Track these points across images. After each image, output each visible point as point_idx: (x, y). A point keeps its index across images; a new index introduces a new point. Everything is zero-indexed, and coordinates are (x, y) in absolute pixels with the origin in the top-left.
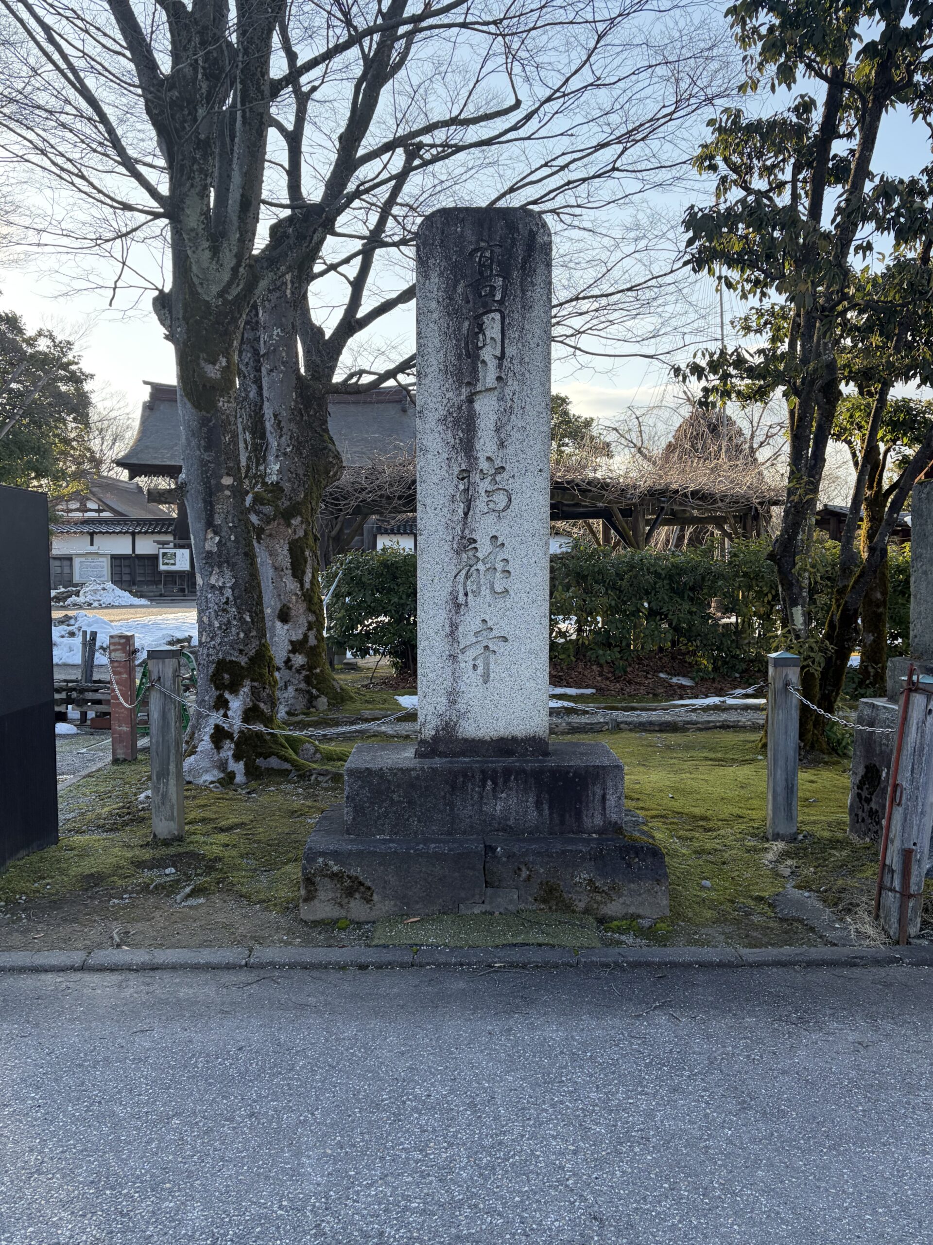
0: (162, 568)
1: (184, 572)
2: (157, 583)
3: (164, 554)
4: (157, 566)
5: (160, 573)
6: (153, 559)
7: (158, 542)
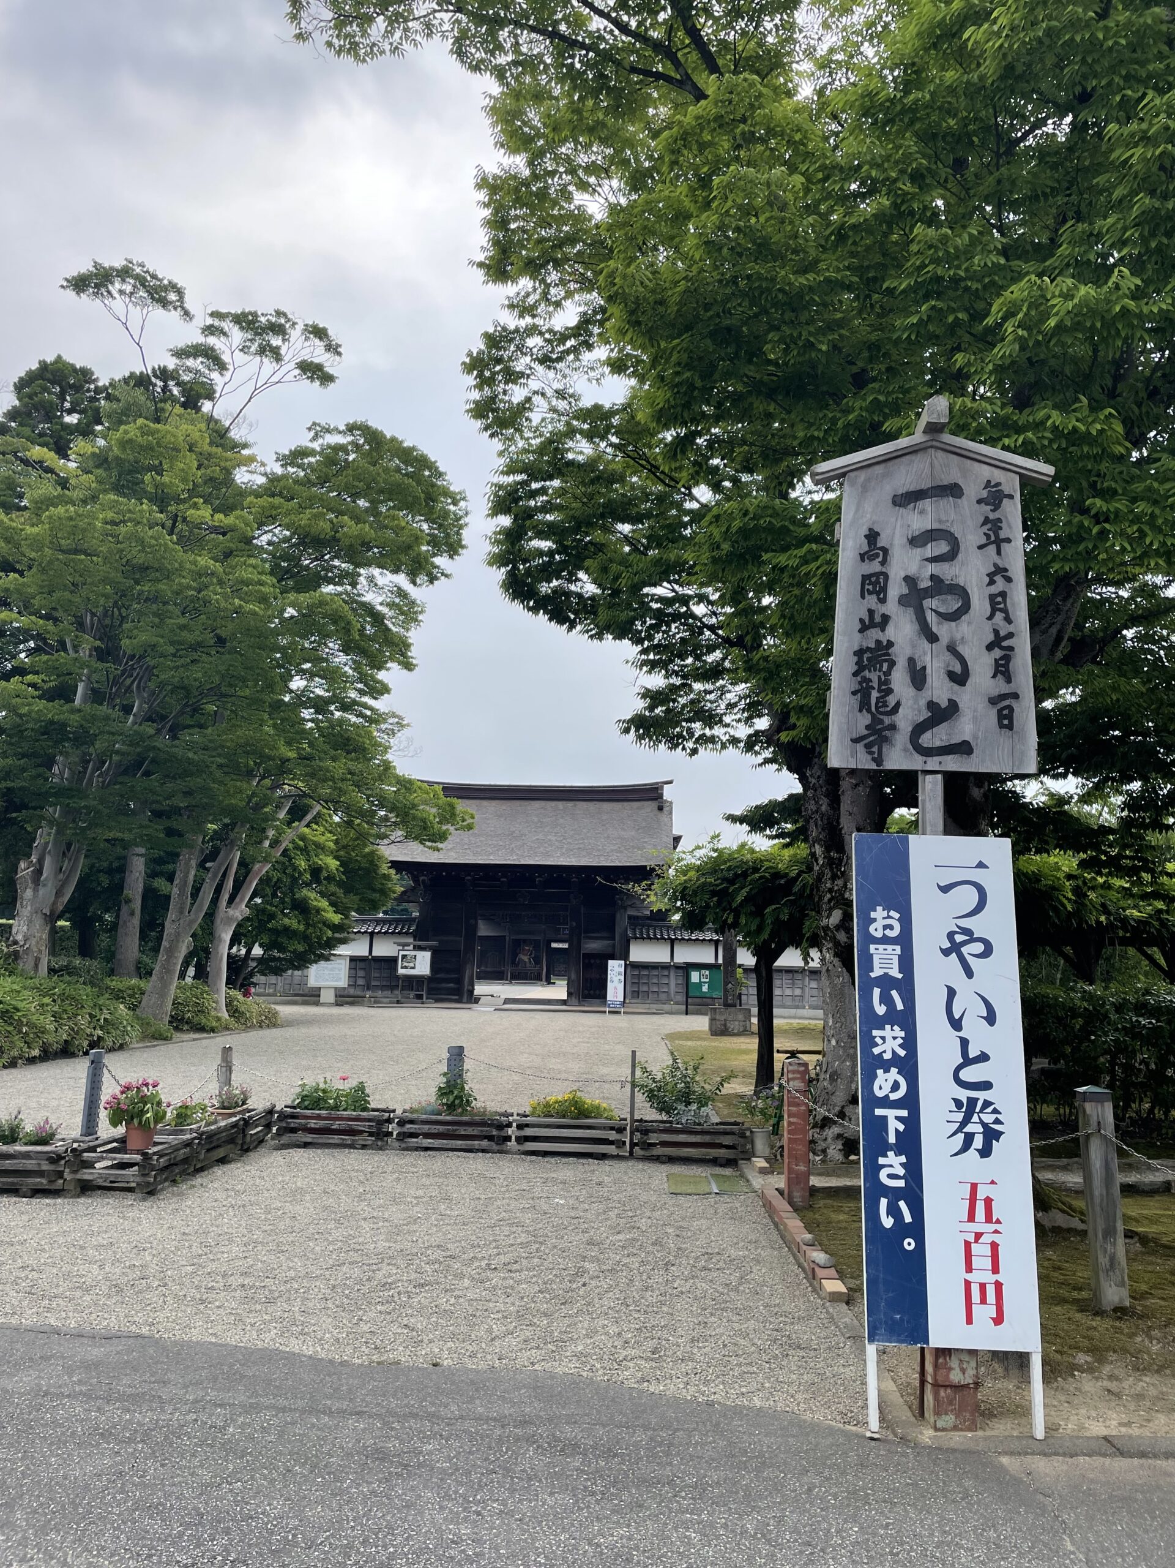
0: (401, 971)
1: (422, 977)
2: (392, 988)
3: (404, 957)
4: (396, 969)
5: (398, 978)
6: (392, 961)
7: (399, 944)
